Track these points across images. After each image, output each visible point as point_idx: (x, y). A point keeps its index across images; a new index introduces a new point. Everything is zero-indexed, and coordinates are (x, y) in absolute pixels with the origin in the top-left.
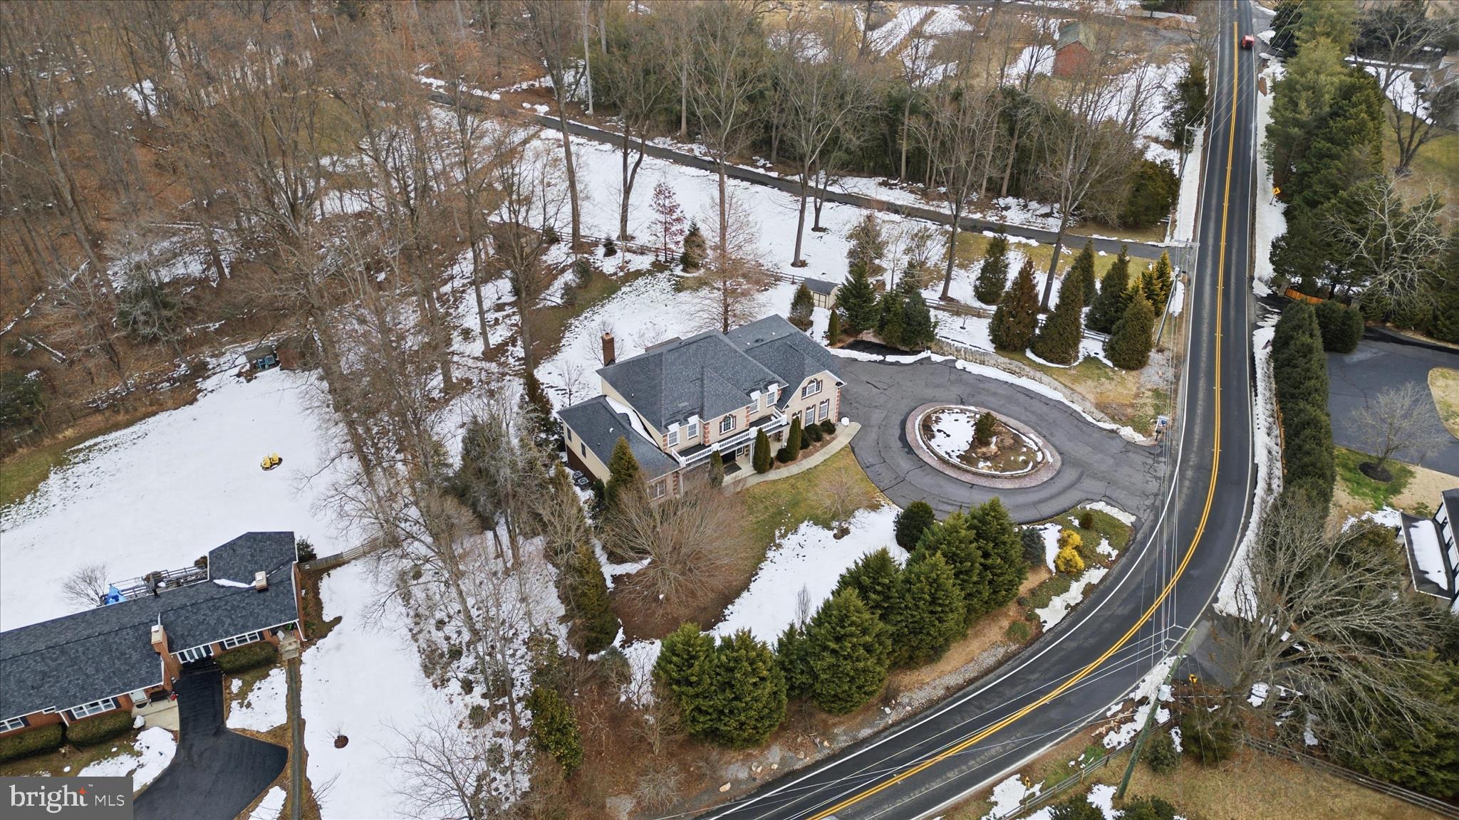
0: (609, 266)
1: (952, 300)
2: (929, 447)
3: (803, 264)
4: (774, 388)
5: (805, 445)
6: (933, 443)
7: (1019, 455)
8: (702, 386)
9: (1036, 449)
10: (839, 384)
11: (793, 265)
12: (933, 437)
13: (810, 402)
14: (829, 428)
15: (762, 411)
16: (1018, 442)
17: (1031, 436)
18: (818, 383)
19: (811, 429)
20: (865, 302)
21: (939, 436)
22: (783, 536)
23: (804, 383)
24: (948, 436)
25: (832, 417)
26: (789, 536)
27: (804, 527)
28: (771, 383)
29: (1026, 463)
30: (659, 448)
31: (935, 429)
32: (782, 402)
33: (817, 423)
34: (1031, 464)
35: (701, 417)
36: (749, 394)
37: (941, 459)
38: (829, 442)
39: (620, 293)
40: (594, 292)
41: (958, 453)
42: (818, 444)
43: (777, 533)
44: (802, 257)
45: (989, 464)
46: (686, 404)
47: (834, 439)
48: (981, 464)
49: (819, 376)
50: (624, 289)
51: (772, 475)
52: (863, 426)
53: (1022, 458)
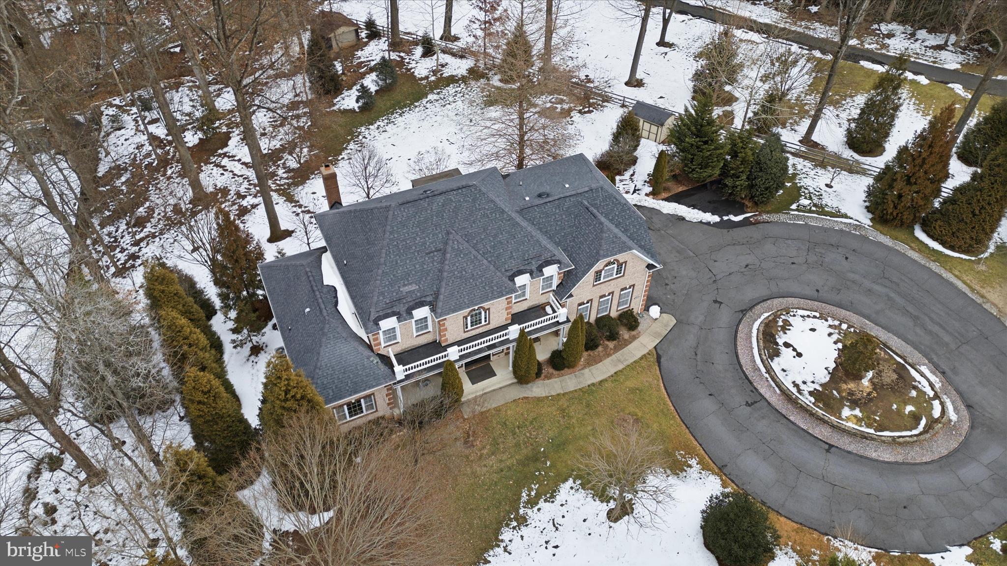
0: (422, 67)
1: (816, 145)
2: (769, 370)
3: (639, 84)
4: (551, 271)
5: (591, 345)
6: (776, 365)
7: (906, 403)
8: (442, 262)
9: (931, 394)
10: (650, 267)
11: (627, 84)
12: (777, 354)
13: (605, 289)
14: (629, 320)
15: (532, 298)
16: (904, 380)
17: (924, 369)
18: (620, 265)
19: (603, 322)
20: (706, 143)
21: (787, 353)
22: (532, 503)
23: (599, 266)
24: (799, 355)
25: (637, 306)
26: (542, 504)
27: (566, 491)
28: (548, 263)
29: (915, 418)
30: (370, 347)
31: (780, 341)
32: (563, 289)
33: (614, 314)
34: (923, 422)
35: (433, 310)
36: (512, 278)
37: (785, 394)
38: (627, 343)
39: (424, 101)
40: (397, 95)
41: (812, 387)
42: (611, 345)
43: (524, 496)
44: (639, 75)
45: (857, 412)
46: (414, 287)
47: (634, 338)
48: (846, 412)
49: (621, 257)
50: (431, 97)
51: (538, 389)
52: (679, 322)
53: (909, 408)
